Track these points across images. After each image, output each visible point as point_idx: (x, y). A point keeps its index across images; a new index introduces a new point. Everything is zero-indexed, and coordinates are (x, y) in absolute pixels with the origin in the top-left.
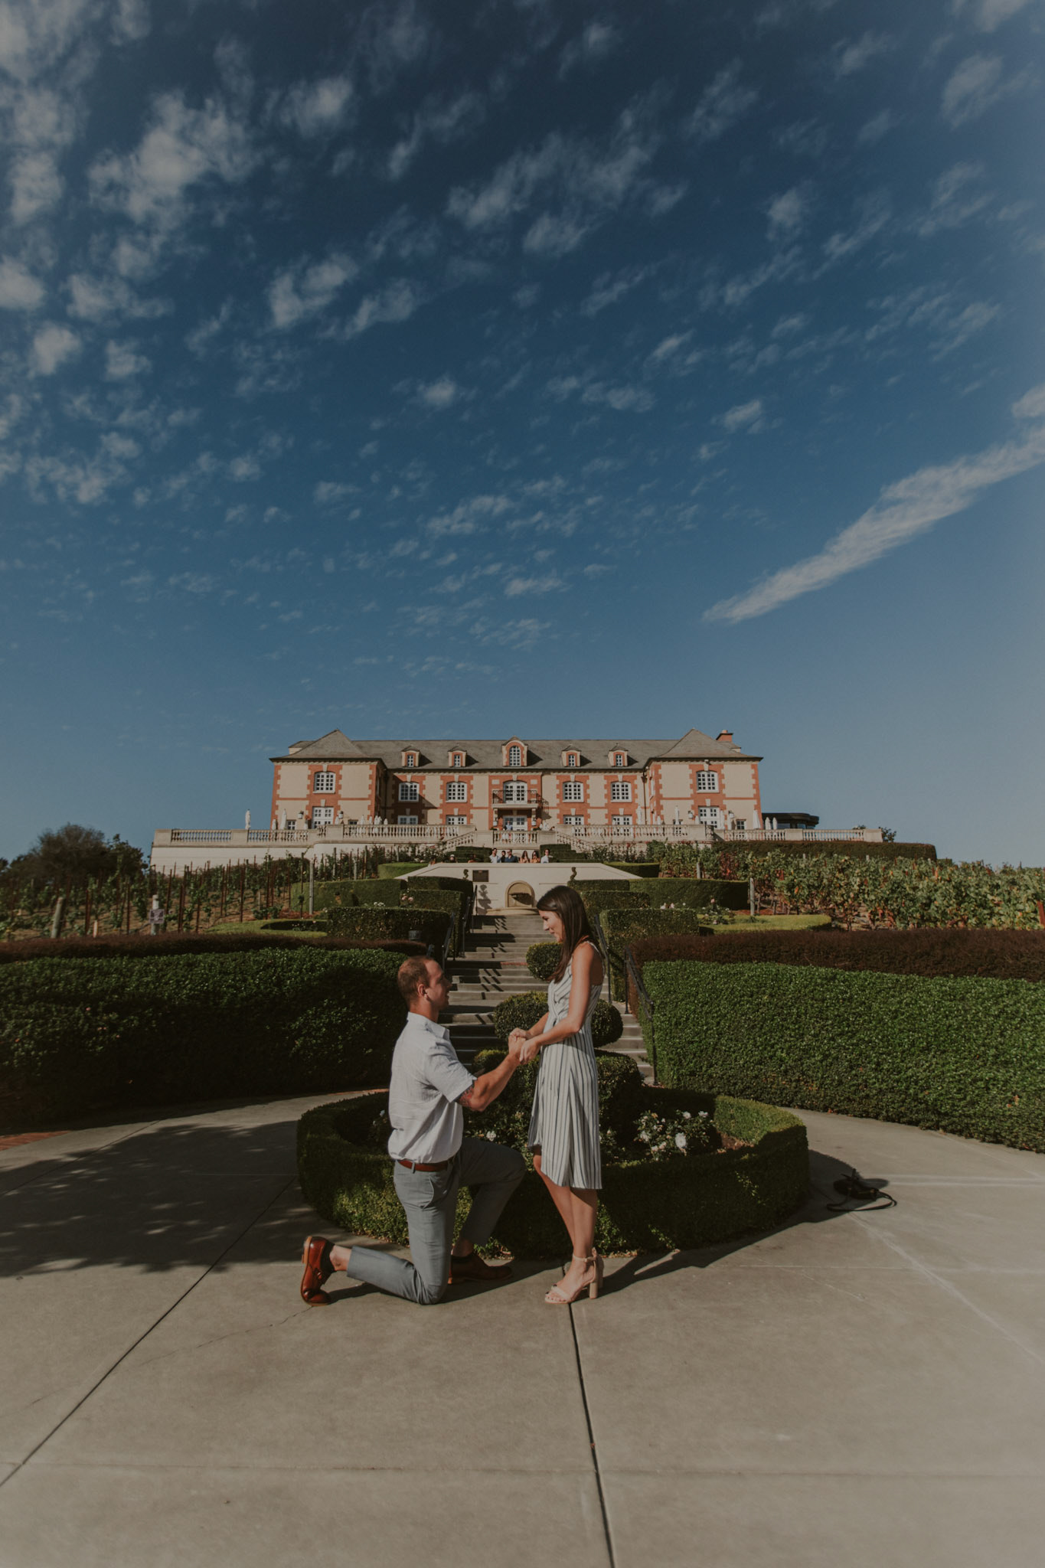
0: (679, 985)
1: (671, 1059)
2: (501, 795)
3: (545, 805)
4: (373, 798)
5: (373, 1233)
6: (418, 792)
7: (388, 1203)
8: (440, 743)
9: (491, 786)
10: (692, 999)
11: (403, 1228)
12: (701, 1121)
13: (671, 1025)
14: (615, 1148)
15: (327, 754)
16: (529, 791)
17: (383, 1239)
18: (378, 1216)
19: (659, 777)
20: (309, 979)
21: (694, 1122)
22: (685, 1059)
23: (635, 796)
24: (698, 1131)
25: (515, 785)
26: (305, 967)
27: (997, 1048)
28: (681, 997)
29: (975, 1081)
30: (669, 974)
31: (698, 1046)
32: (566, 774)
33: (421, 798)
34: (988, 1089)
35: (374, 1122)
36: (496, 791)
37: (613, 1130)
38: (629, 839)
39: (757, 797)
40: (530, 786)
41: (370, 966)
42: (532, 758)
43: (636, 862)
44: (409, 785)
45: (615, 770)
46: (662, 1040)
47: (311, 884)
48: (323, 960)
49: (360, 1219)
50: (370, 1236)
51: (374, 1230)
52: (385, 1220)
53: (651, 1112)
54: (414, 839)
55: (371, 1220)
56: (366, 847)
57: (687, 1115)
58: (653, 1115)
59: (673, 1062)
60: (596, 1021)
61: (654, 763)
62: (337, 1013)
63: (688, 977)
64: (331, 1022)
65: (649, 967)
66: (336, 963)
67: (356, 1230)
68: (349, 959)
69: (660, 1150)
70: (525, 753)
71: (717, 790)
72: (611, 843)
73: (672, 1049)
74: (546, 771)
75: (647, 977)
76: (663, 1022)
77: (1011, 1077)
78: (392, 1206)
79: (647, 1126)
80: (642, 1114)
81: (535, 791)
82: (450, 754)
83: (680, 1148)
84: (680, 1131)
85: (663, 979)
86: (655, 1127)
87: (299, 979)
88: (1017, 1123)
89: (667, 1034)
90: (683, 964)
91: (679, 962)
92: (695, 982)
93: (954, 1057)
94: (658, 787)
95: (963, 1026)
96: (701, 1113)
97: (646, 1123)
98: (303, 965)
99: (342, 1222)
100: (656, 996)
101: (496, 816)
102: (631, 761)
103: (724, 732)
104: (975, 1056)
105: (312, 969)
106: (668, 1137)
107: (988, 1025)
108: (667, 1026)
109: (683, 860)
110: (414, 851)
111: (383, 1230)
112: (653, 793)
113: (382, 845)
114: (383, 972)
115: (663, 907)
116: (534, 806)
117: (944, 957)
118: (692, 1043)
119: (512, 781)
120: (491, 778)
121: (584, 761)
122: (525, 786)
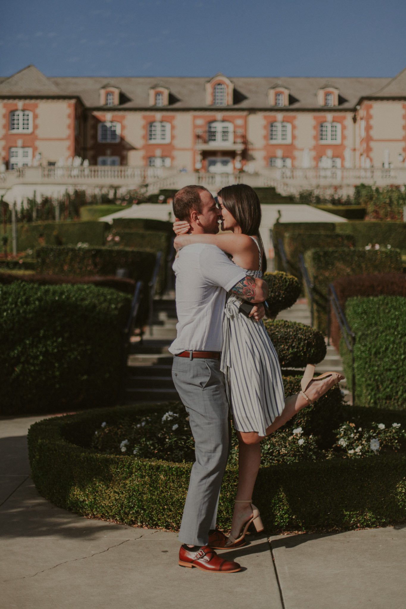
0: (380, 318)
1: (369, 385)
2: (206, 136)
3: (250, 147)
4: (72, 138)
5: (102, 517)
6: (118, 132)
7: (115, 492)
8: (141, 80)
9: (195, 126)
10: (392, 331)
11: (129, 511)
12: (394, 431)
13: (371, 354)
14: (315, 450)
15: (22, 92)
16: (234, 132)
17: (112, 521)
18: (107, 502)
19: (369, 117)
20: (24, 312)
21: (387, 433)
22: (382, 384)
23: (344, 137)
24: (391, 440)
25: (218, 127)
26: (20, 300)
28: (381, 329)
30: (371, 308)
31: (394, 374)
32: (272, 114)
33: (122, 139)
35: (96, 433)
36: (200, 131)
37: (314, 435)
38: (337, 182)
40: (235, 127)
41: (83, 299)
42: (238, 97)
43: (343, 204)
44: (108, 125)
45: (325, 109)
46: (361, 368)
47: (14, 226)
48: (36, 294)
49: (90, 506)
50: (100, 519)
51: (103, 514)
52: (112, 506)
53: (349, 423)
54: (116, 182)
55: (100, 506)
56: (67, 189)
57: (382, 426)
58: (351, 424)
59: (370, 388)
60: (302, 344)
61: (366, 103)
62: (53, 343)
63: (390, 311)
64: (47, 351)
65: (352, 302)
66: (49, 298)
67: (88, 514)
68: (62, 293)
69: (355, 453)
70: (230, 91)
72: (318, 187)
73: (370, 376)
74: (252, 110)
75: (349, 311)
76: (364, 352)
78: (119, 494)
79: (345, 434)
80: (340, 425)
81: (240, 131)
82: (152, 93)
83: (375, 451)
84: (374, 437)
85: (365, 312)
86: (352, 435)
87: (15, 312)
89: (366, 363)
90: (385, 299)
91: (381, 297)
92: (396, 315)
94: (368, 128)
96: (395, 425)
97: (345, 432)
98: (18, 298)
99: (74, 509)
100: (358, 329)
101: (199, 157)
102: (342, 100)
105: (27, 302)
106: (363, 442)
108: (367, 356)
109: (391, 203)
110: (115, 194)
111: (111, 514)
112: (363, 134)
113: (83, 188)
114: (95, 306)
115: (368, 248)
116: (239, 148)
118: (390, 370)
119: (215, 121)
120: (195, 117)
121: (292, 100)
122: (230, 127)
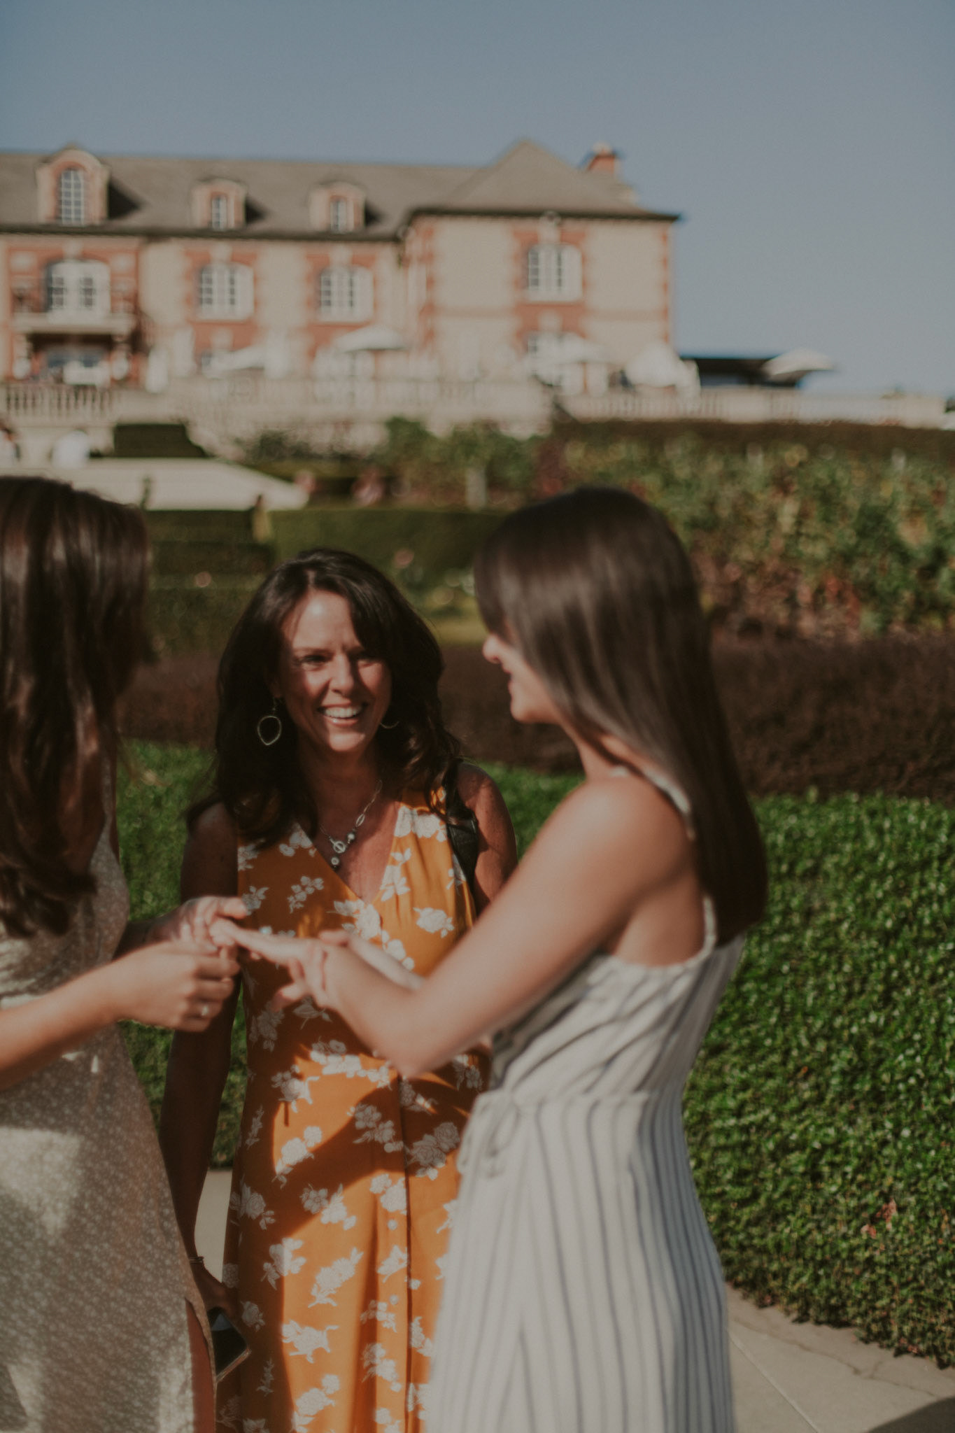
2: (41, 297)
3: (150, 323)
9: (11, 273)
16: (110, 287)
19: (428, 258)
25: (70, 274)
27: (860, 1048)
29: (784, 1148)
32: (203, 245)
34: (816, 1177)
36: (25, 284)
38: (340, 409)
39: (665, 313)
40: (115, 273)
42: (119, 202)
45: (328, 236)
61: (425, 224)
70: (100, 185)
71: (571, 291)
74: (154, 235)
77: (884, 1143)
81: (125, 287)
88: (888, 1283)
93: (744, 1069)
94: (430, 282)
95: (785, 968)
101: (22, 348)
102: (370, 216)
103: (601, 147)
104: (798, 1069)
107: (856, 968)
112: (421, 297)
116: (124, 324)
117: (818, 731)
119: (59, 258)
120: (11, 251)
121: (252, 213)
122: (99, 273)
